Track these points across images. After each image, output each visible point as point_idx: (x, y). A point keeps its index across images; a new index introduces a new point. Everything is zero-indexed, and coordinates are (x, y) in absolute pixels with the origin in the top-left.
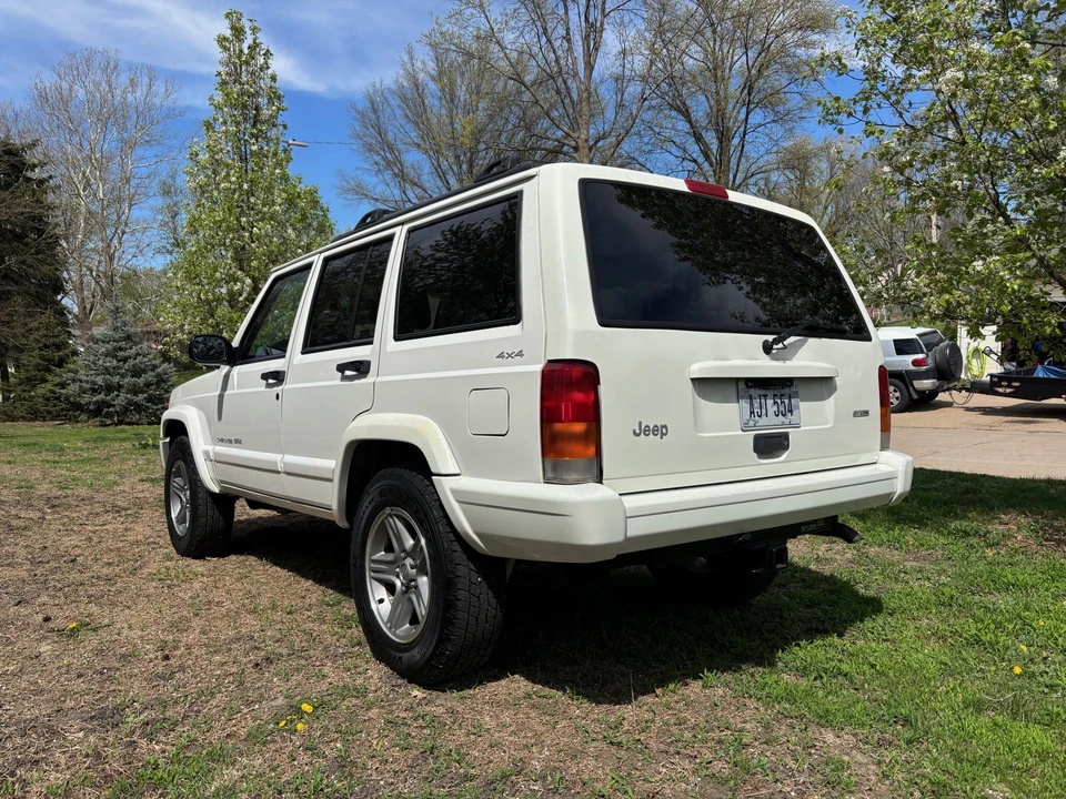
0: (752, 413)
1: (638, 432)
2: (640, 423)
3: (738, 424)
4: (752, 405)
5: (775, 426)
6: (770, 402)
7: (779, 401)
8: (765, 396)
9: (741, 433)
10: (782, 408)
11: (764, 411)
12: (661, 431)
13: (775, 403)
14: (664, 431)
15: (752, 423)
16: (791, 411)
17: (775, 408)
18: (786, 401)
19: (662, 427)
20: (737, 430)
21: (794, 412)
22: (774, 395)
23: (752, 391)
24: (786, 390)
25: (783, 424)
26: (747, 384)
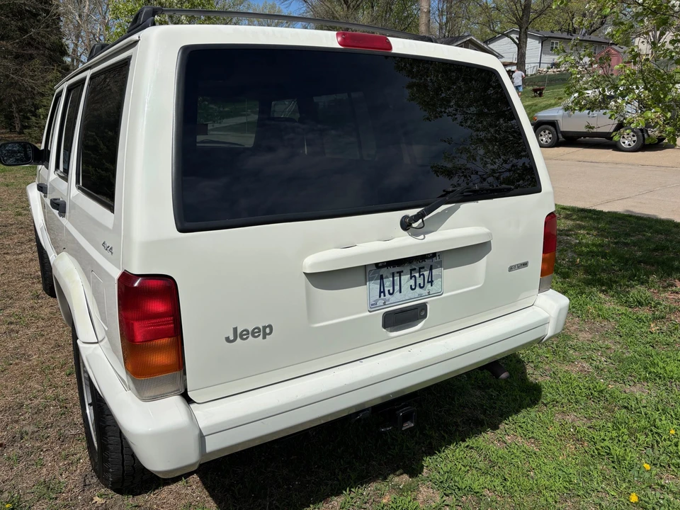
0: (382, 292)
1: (232, 338)
2: (235, 329)
3: (366, 306)
4: (382, 284)
5: (411, 299)
6: (405, 278)
7: (417, 275)
8: (400, 273)
9: (369, 313)
10: (420, 281)
11: (397, 288)
12: (263, 331)
13: (412, 277)
14: (268, 330)
15: (381, 302)
16: (431, 282)
17: (412, 282)
18: (426, 273)
19: (265, 328)
20: (365, 312)
21: (435, 282)
22: (411, 270)
23: (384, 271)
24: (428, 262)
25: (421, 296)
26: (377, 265)
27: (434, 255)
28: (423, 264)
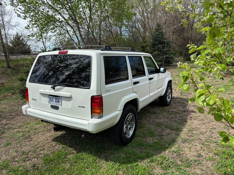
0: (50, 100)
3: (48, 102)
4: (50, 99)
5: (55, 104)
6: (54, 99)
8: (53, 98)
9: (48, 104)
10: (57, 101)
11: (53, 101)
12: (35, 100)
13: (55, 100)
15: (50, 102)
16: (59, 102)
17: (55, 101)
18: (58, 100)
21: (60, 102)
22: (55, 98)
23: (50, 96)
24: (58, 98)
25: (57, 104)
26: (49, 95)
27: (59, 96)
28: (57, 98)
